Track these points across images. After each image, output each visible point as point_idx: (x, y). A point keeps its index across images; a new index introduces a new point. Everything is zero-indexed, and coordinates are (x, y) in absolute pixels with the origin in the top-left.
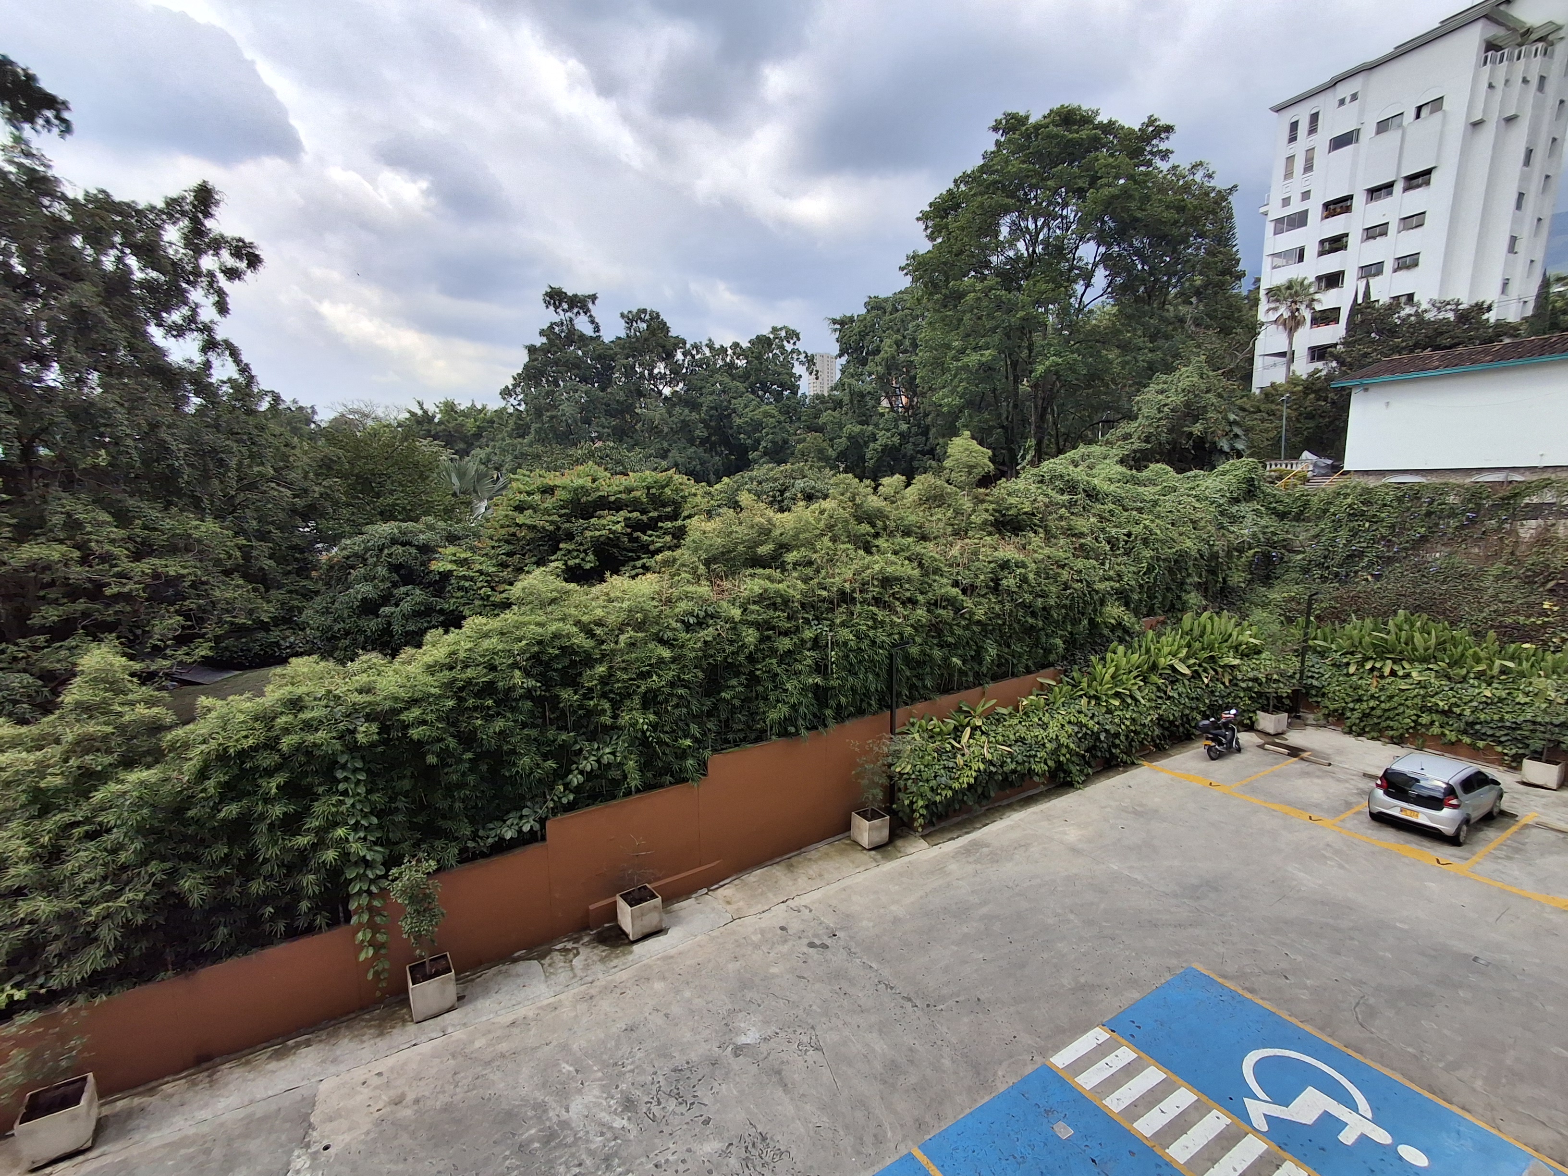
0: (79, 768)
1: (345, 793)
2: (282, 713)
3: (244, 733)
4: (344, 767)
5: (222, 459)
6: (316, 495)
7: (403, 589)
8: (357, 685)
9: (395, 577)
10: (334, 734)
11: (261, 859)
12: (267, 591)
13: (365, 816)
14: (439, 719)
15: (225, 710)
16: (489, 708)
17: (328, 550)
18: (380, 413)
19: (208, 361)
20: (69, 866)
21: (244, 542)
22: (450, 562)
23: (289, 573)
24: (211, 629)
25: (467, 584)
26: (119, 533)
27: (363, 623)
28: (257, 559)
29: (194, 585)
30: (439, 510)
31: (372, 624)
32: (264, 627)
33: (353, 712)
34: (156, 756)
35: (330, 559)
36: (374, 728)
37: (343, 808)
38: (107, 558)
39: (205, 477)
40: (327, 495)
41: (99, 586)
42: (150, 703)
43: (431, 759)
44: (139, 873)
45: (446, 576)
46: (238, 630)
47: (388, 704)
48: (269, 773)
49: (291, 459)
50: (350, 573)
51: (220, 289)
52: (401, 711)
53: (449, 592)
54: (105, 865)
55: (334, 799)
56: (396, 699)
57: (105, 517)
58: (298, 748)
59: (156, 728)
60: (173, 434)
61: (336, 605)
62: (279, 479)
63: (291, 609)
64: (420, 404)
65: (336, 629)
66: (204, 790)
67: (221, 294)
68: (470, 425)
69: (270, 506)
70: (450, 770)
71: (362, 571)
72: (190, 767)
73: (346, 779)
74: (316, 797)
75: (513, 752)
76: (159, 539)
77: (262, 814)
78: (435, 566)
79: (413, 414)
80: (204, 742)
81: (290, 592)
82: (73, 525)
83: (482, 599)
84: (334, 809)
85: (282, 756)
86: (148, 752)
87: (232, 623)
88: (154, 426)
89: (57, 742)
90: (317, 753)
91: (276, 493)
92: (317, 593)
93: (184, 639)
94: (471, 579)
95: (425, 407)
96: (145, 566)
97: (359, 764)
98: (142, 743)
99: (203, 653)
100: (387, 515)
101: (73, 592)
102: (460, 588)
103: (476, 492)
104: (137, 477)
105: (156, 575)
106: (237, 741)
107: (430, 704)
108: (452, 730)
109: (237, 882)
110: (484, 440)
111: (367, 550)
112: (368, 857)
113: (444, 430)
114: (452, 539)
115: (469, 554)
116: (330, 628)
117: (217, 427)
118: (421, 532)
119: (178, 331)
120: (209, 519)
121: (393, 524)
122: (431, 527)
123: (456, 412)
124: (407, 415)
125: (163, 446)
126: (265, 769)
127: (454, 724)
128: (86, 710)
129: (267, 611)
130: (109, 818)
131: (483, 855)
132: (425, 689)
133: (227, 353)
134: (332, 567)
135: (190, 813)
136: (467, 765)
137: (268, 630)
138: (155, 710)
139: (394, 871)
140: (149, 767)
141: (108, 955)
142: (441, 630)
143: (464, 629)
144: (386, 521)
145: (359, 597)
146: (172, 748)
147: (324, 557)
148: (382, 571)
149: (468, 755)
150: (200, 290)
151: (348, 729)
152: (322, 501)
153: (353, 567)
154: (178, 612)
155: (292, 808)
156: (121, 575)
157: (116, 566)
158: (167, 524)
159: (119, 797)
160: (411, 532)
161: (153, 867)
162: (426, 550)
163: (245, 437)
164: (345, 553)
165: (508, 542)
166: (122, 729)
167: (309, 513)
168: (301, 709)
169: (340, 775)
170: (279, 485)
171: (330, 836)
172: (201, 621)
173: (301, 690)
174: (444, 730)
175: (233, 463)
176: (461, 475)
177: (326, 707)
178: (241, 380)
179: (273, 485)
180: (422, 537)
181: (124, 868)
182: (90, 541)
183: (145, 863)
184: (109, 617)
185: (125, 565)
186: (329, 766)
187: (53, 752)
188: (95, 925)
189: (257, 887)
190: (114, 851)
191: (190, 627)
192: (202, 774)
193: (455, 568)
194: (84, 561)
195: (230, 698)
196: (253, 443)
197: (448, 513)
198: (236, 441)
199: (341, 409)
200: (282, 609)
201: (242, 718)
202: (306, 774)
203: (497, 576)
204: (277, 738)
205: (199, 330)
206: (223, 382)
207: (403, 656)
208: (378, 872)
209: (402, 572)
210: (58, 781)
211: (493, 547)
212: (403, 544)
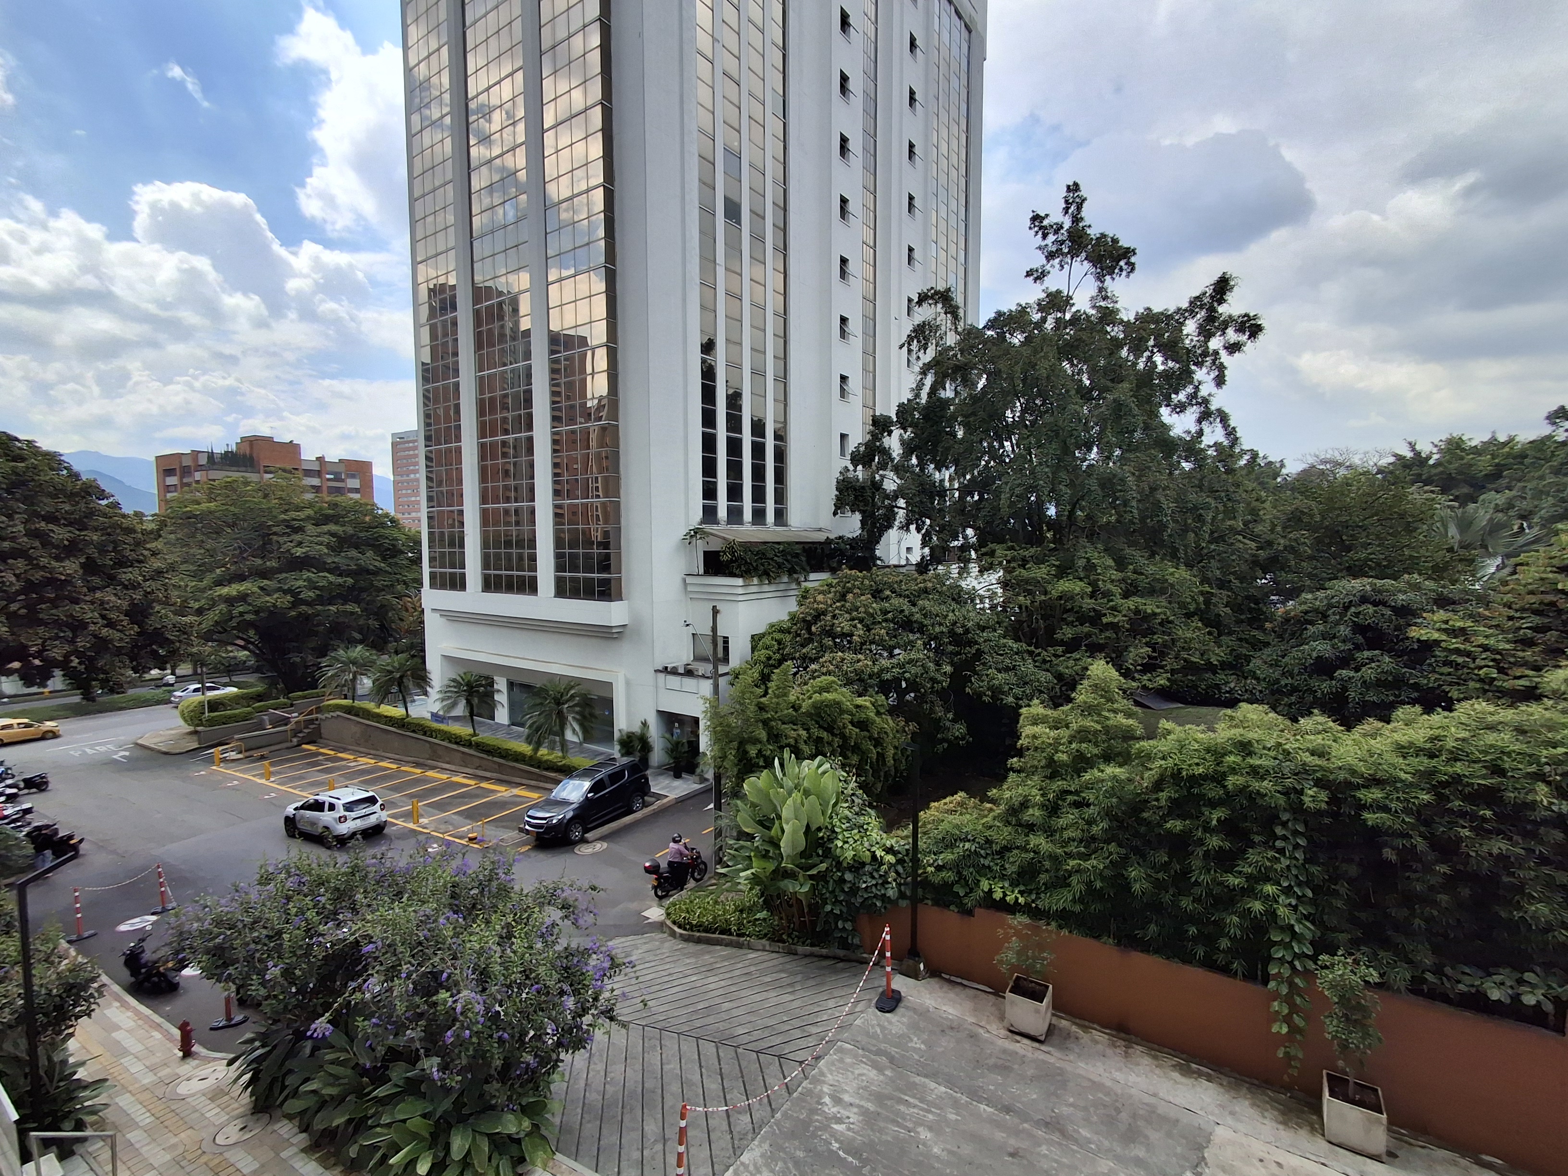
0: (1077, 751)
1: (1282, 851)
2: (1231, 752)
3: (1197, 761)
4: (1284, 824)
5: (1201, 515)
6: (1281, 548)
7: (1367, 654)
8: (1310, 746)
9: (1360, 639)
10: (1279, 788)
11: (1193, 879)
12: (1219, 635)
13: (1300, 884)
14: (1407, 811)
15: (1183, 735)
16: (1484, 819)
17: (1283, 603)
18: (1356, 460)
19: (1201, 430)
20: (1061, 821)
21: (1208, 589)
22: (1439, 630)
23: (1242, 621)
24: (1169, 662)
25: (1460, 660)
26: (1116, 575)
27: (1314, 683)
28: (1215, 605)
29: (1161, 624)
30: (1427, 569)
31: (1325, 686)
32: (1211, 668)
33: (1303, 771)
34: (1124, 759)
35: (1287, 612)
36: (1324, 796)
37: (1278, 867)
38: (1107, 594)
39: (1185, 529)
40: (1292, 547)
41: (1099, 615)
42: (1129, 715)
43: (1388, 854)
44: (1102, 848)
45: (1428, 646)
46: (1190, 667)
47: (1342, 776)
48: (1213, 804)
49: (1261, 513)
50: (1306, 629)
51: (1222, 364)
52: (1358, 787)
53: (1430, 665)
54: (1083, 830)
55: (1271, 854)
56: (1353, 772)
57: (1110, 562)
58: (1243, 790)
59: (1128, 736)
60: (1167, 495)
61: (1286, 659)
62: (1247, 532)
63: (1238, 657)
64: (1412, 446)
65: (1283, 683)
66: (1157, 800)
67: (1221, 368)
68: (1484, 464)
69: (1234, 557)
70: (1413, 876)
71: (1321, 627)
72: (1149, 777)
73: (1284, 838)
74: (1252, 845)
75: (1520, 889)
76: (1143, 582)
77: (1200, 839)
78: (1414, 633)
79: (1399, 457)
80: (1164, 758)
81: (1240, 640)
82: (1090, 567)
83: (1481, 680)
84: (1268, 864)
85: (1227, 793)
86: (1119, 754)
87: (1185, 660)
88: (1153, 489)
89: (1068, 727)
90: (1259, 801)
91: (1241, 546)
92: (1266, 645)
93: (1149, 667)
94: (1468, 654)
95: (1418, 448)
96: (1132, 603)
97: (1301, 828)
98: (1118, 745)
99: (1162, 682)
100: (1355, 571)
101: (1082, 619)
102: (1448, 663)
103: (1484, 546)
104: (1134, 531)
105: (1137, 612)
106: (1190, 765)
107: (1397, 790)
108: (1422, 829)
109: (1171, 892)
110: (1504, 482)
111: (1330, 606)
112: (1297, 929)
113: (1442, 473)
114: (1443, 602)
115: (1469, 623)
116: (1277, 681)
117: (1200, 487)
118: (1400, 591)
119: (1180, 408)
120: (1182, 567)
121: (1366, 580)
122: (1416, 587)
123: (1463, 450)
124: (1392, 459)
125: (1158, 505)
126: (1209, 799)
127: (1427, 823)
128: (1089, 710)
129: (1217, 655)
130: (1090, 796)
131: (1445, 999)
132: (1391, 770)
133: (1218, 420)
134: (1287, 620)
135: (1145, 815)
136: (1440, 880)
137: (1215, 673)
138: (1131, 722)
139: (1324, 958)
140: (1120, 766)
141: (1074, 901)
142: (1418, 709)
143: (1455, 714)
144: (1355, 577)
145: (1314, 655)
146: (1138, 756)
147: (1281, 609)
148: (1344, 630)
149: (1443, 868)
150: (1204, 370)
151: (1294, 788)
152: (1286, 554)
153: (1312, 623)
154: (1147, 644)
155: (1227, 845)
156: (1114, 608)
157: (1112, 600)
158: (1151, 569)
159: (1097, 782)
160: (1387, 591)
161: (1113, 847)
162: (1406, 613)
163: (1223, 494)
164: (1304, 607)
165: (1536, 612)
166: (1107, 730)
167: (1271, 564)
168: (1250, 754)
169: (1279, 831)
170: (1244, 537)
171: (1259, 887)
172: (1163, 655)
173: (1251, 735)
174: (1413, 827)
175: (1209, 518)
176: (1465, 525)
177: (1275, 759)
178: (1226, 443)
179: (1240, 538)
180: (1402, 597)
181: (1093, 839)
182: (1098, 580)
183: (1108, 842)
184: (1101, 639)
185: (1118, 601)
186: (1270, 818)
187: (1064, 733)
188: (1070, 874)
189: (1186, 903)
190: (1090, 822)
191: (1155, 658)
192: (1158, 785)
193: (1444, 637)
194: (1092, 596)
195: (1188, 727)
196: (1229, 500)
197: (1438, 571)
198: (1215, 499)
199: (1311, 460)
200: (1231, 654)
201: (1196, 746)
202: (1245, 818)
203: (1514, 656)
204: (1224, 775)
205: (1197, 404)
206: (1209, 446)
207: (1366, 727)
208: (1305, 950)
209: (1369, 634)
210: (1064, 757)
211: (1511, 618)
212: (1375, 604)
